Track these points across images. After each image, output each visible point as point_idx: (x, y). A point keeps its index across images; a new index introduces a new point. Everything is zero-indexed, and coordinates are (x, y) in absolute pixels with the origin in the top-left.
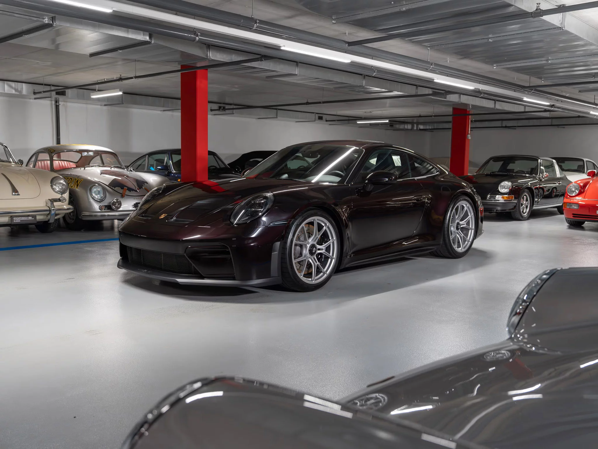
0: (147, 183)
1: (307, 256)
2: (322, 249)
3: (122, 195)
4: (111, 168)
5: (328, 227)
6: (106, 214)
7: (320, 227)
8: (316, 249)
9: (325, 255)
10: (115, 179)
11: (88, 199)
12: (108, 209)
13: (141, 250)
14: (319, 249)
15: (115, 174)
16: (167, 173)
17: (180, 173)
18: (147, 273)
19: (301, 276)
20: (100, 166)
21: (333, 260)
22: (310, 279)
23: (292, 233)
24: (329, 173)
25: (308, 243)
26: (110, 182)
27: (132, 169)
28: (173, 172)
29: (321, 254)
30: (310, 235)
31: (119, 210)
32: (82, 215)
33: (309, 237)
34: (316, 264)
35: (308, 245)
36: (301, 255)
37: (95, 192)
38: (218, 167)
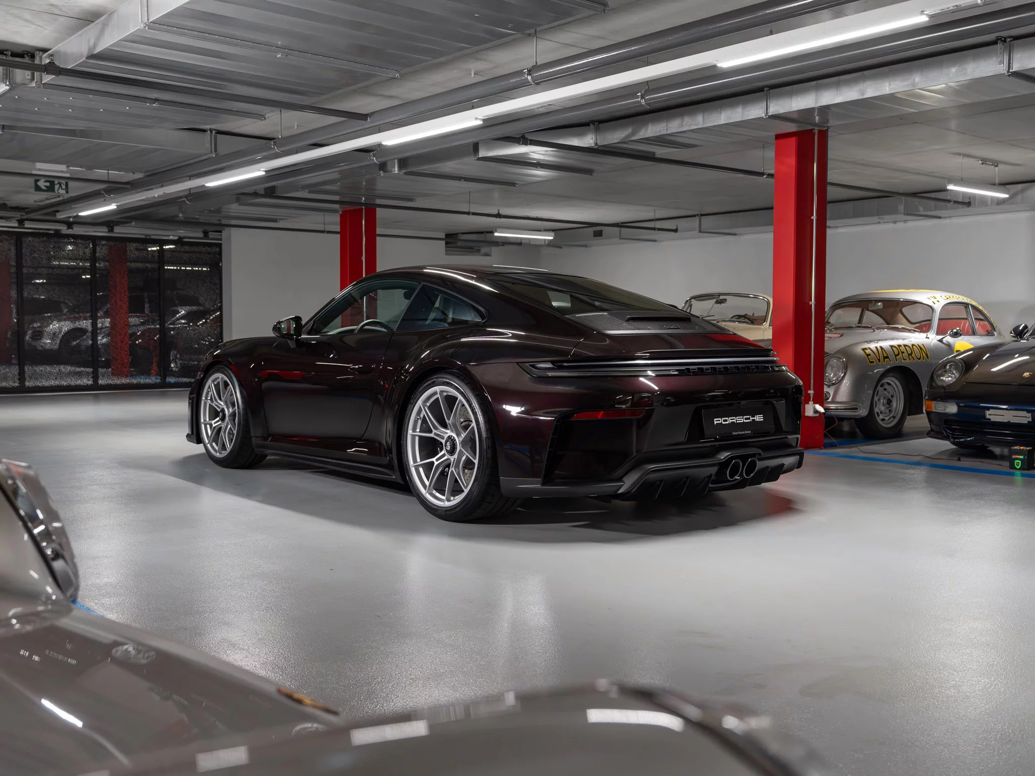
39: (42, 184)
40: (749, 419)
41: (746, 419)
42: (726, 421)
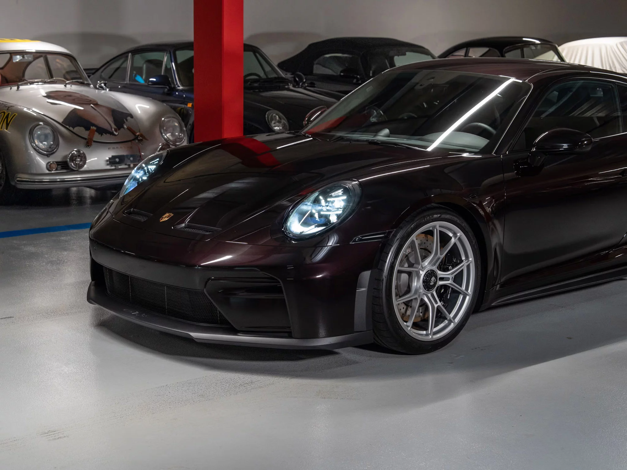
0: (131, 116)
1: (420, 291)
2: (448, 279)
3: (87, 143)
4: (65, 86)
5: (460, 239)
6: (58, 178)
7: (444, 239)
8: (437, 279)
9: (452, 289)
10: (75, 109)
11: (27, 149)
12: (63, 168)
13: (128, 276)
14: (442, 279)
15: (74, 100)
16: (166, 90)
17: (191, 91)
18: (139, 317)
19: (408, 326)
20: (45, 83)
21: (468, 298)
22: (424, 332)
23: (392, 253)
24: (464, 129)
25: (423, 268)
26: (64, 117)
27: (103, 85)
28: (178, 88)
29: (445, 287)
30: (426, 252)
31: (81, 170)
32: (18, 181)
33: (424, 258)
34: (436, 306)
35: (421, 272)
36: (409, 290)
37: (39, 138)
38: (262, 75)
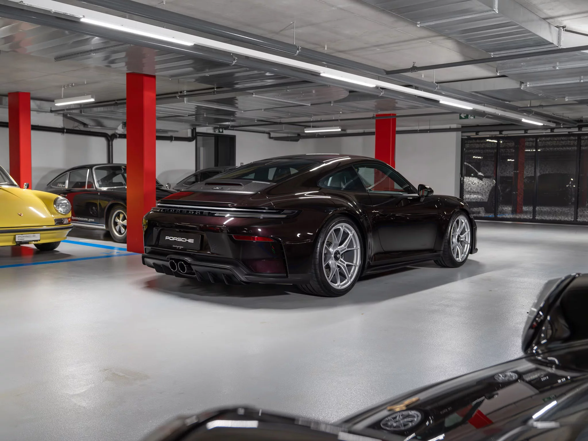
39: (463, 116)
40: (185, 240)
41: (183, 240)
42: (172, 238)
